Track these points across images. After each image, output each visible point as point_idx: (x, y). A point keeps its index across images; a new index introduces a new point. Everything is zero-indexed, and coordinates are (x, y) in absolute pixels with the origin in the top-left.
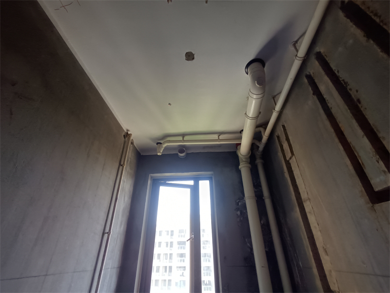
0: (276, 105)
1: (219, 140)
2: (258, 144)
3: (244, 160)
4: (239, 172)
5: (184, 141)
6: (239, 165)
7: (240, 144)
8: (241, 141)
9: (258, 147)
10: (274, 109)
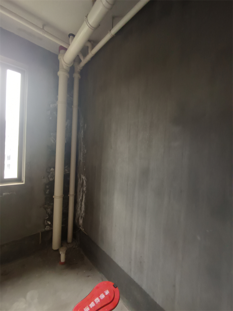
0: (113, 27)
2: (82, 58)
3: (65, 67)
4: (57, 78)
6: (58, 70)
7: (66, 49)
8: (68, 47)
9: (80, 61)
10: (110, 31)
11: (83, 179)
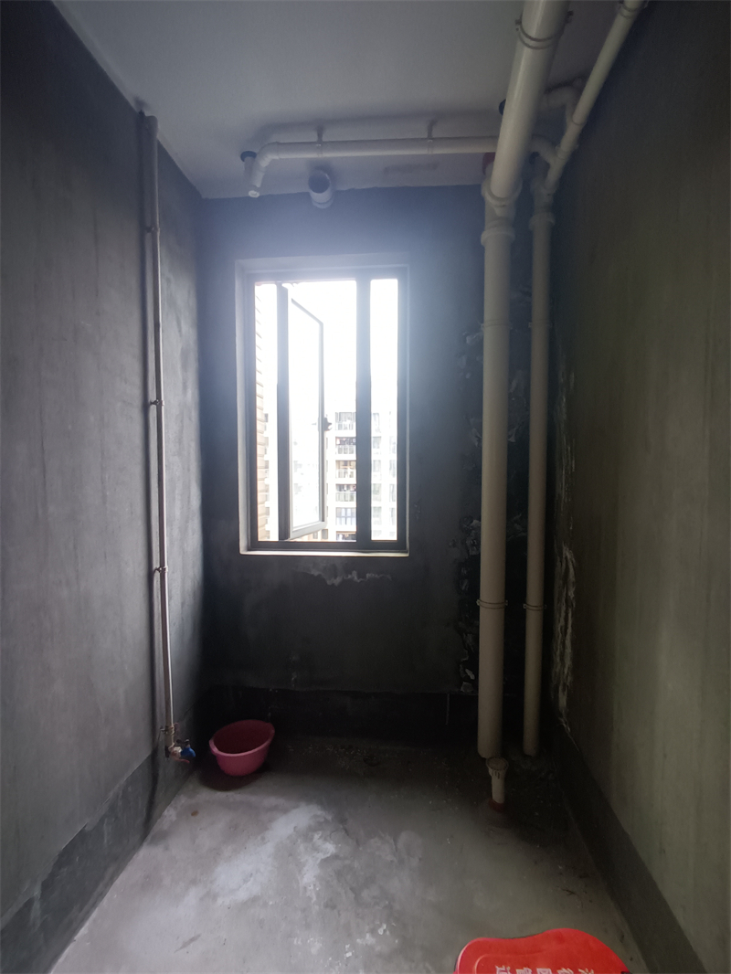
1: (431, 140)
5: (321, 144)
7: (494, 156)
8: (496, 145)
11: (566, 557)
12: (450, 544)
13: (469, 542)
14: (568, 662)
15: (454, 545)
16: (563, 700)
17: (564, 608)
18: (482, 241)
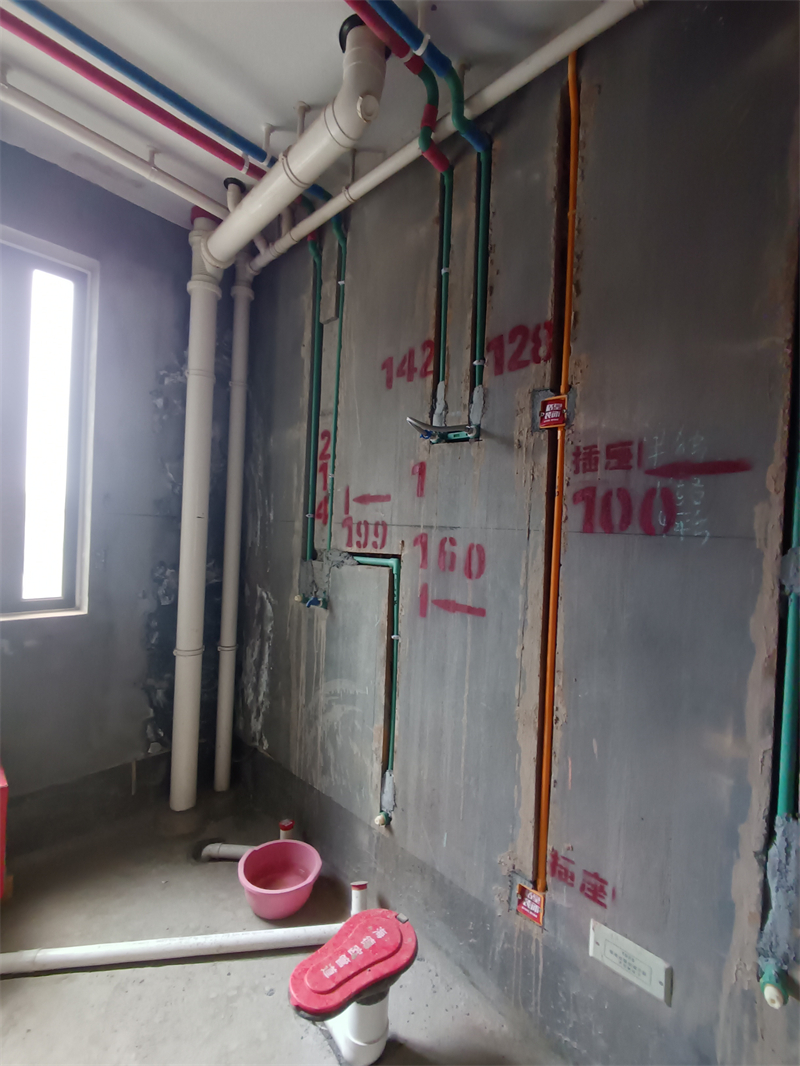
0: (353, 179)
7: (214, 218)
10: (347, 188)
12: (140, 595)
13: (161, 591)
14: (264, 688)
15: (144, 597)
16: (257, 725)
17: (258, 643)
18: (188, 289)
